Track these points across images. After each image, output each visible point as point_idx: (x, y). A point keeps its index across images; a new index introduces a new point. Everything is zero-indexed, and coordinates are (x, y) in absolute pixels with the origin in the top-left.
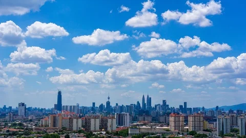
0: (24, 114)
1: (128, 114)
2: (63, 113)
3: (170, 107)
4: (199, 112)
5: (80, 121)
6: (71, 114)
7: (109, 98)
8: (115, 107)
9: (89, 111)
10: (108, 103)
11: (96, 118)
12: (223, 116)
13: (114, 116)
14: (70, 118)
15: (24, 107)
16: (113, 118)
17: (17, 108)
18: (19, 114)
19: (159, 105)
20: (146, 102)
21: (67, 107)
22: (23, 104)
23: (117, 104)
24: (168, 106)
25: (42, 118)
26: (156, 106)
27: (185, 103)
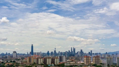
0: (16, 57)
1: (64, 56)
2: (34, 56)
3: (84, 53)
4: (98, 55)
5: (42, 60)
6: (38, 56)
7: (55, 49)
8: (58, 53)
9: (46, 55)
10: (55, 51)
11: (49, 58)
12: (109, 57)
13: (58, 57)
14: (37, 58)
15: (16, 53)
16: (57, 58)
17: (12, 53)
18: (13, 57)
19: (79, 52)
20: (73, 50)
21: (36, 53)
22: (15, 52)
23: (59, 52)
24: (83, 52)
25: (24, 58)
26: (77, 52)
27: (91, 51)
